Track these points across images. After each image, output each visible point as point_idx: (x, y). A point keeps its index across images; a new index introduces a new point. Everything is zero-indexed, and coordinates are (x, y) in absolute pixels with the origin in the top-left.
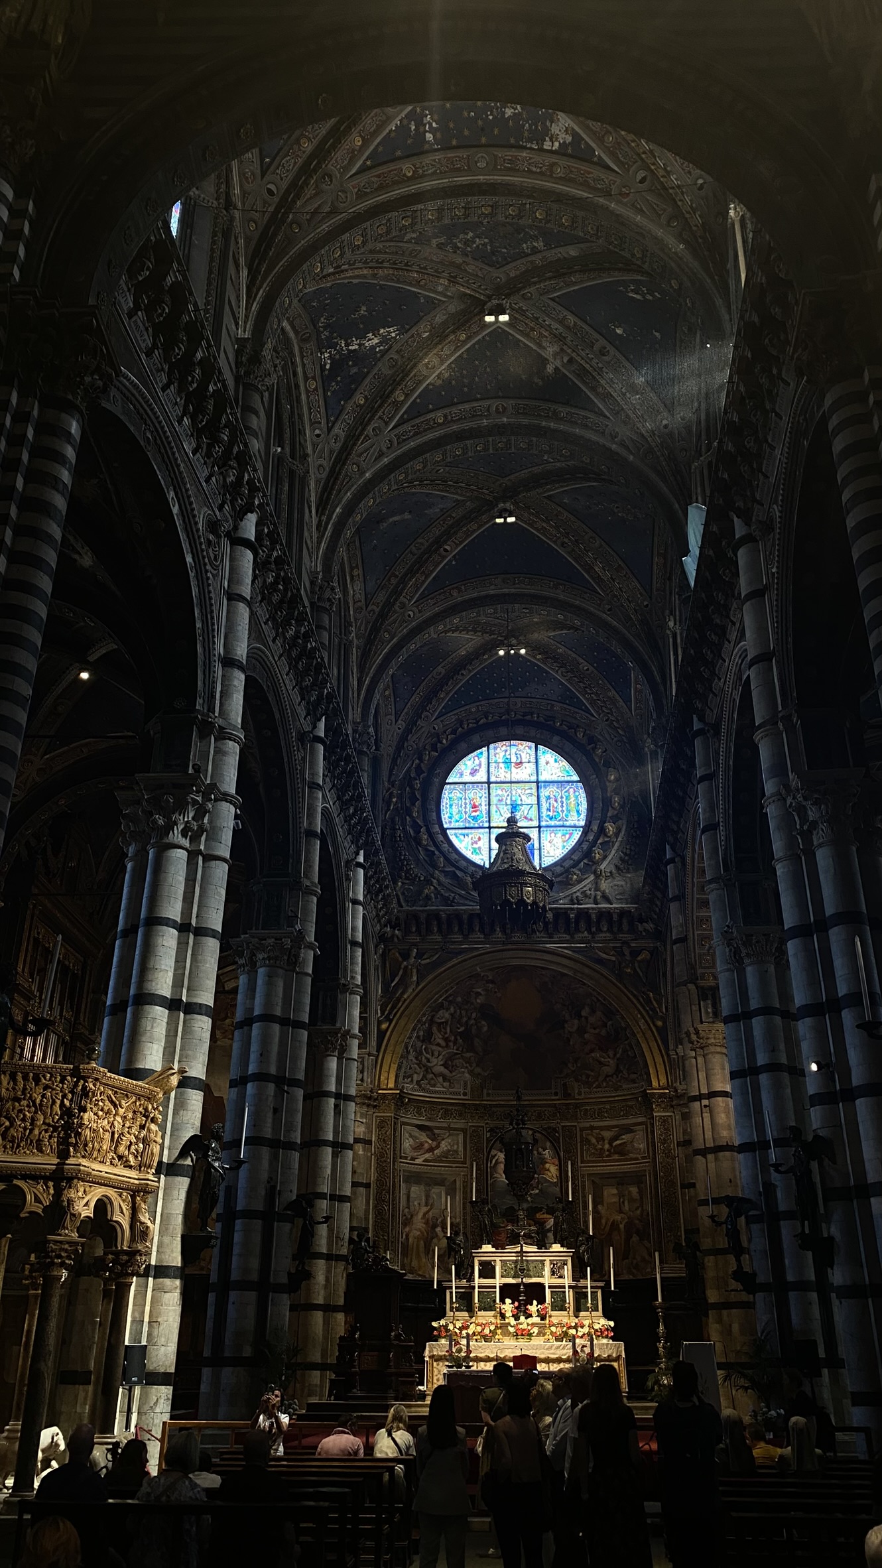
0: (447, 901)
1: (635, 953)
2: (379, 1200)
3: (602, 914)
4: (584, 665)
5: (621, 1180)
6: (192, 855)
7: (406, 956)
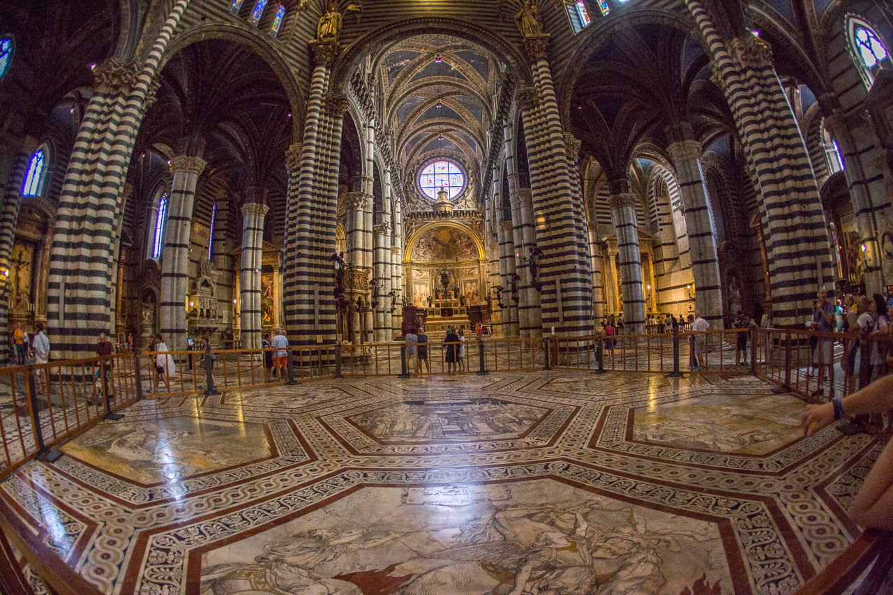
0: (423, 209)
1: (476, 222)
2: (407, 289)
3: (467, 212)
4: (462, 140)
5: (471, 282)
6: (364, 212)
7: (411, 224)
